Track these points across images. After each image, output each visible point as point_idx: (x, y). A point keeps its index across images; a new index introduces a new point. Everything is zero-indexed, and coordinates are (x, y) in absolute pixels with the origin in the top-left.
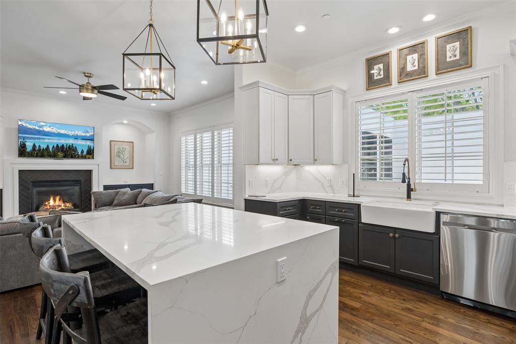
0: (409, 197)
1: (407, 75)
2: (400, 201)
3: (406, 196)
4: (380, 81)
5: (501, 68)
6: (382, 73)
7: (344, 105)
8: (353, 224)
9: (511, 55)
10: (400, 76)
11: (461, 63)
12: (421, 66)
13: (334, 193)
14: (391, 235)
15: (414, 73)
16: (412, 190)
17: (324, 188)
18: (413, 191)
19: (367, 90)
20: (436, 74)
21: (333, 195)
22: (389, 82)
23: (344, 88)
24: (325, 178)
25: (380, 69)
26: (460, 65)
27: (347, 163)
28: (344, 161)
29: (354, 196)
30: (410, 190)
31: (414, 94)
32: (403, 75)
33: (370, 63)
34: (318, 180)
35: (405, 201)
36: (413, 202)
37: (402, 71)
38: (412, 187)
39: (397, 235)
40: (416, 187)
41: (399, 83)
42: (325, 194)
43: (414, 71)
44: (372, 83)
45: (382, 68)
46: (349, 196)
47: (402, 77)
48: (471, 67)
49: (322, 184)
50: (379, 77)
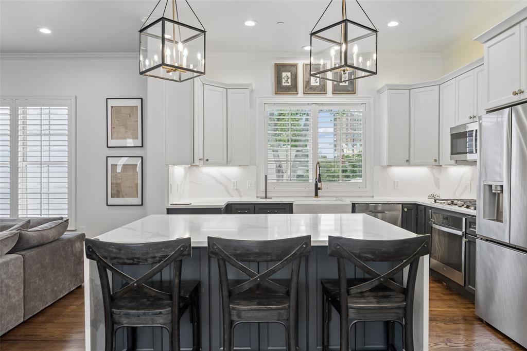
0: (316, 195)
1: (311, 88)
2: (309, 198)
3: (314, 195)
4: (288, 88)
5: (372, 99)
6: (289, 81)
10: (306, 88)
11: (349, 89)
12: (322, 83)
13: (241, 196)
15: (317, 89)
17: (228, 192)
18: (320, 189)
19: (275, 94)
20: (333, 94)
22: (296, 91)
24: (230, 180)
25: (288, 76)
26: (349, 91)
27: (255, 164)
29: (266, 198)
30: (317, 189)
31: (317, 106)
32: (308, 88)
33: (280, 68)
34: (221, 183)
35: (313, 198)
36: (319, 199)
37: (307, 84)
38: (319, 186)
41: (304, 93)
43: (317, 87)
44: (280, 89)
45: (290, 76)
46: (262, 198)
47: (307, 89)
48: (355, 93)
49: (226, 187)
50: (286, 84)
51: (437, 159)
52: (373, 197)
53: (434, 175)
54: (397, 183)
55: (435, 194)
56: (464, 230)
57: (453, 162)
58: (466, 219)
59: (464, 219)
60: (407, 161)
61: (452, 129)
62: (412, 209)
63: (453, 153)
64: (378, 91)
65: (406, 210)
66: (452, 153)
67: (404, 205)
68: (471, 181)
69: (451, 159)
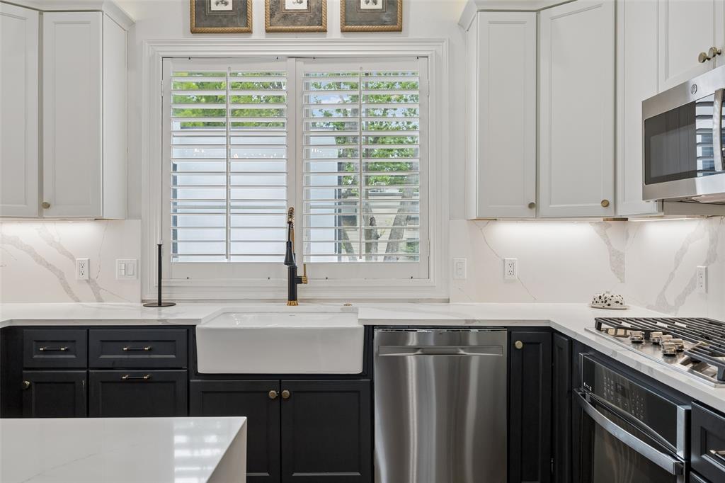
0: (293, 297)
1: (285, 17)
2: (273, 306)
3: (286, 295)
4: (225, 17)
5: (444, 44)
7: (130, 60)
8: (174, 382)
9: (459, 24)
10: (272, 16)
11: (385, 18)
12: (313, 4)
13: (100, 300)
14: (273, 393)
15: (301, 18)
16: (300, 280)
17: (68, 289)
18: (301, 283)
19: (193, 32)
20: (343, 31)
21: (96, 304)
22: (247, 26)
23: (132, 14)
24: (72, 257)
26: (384, 23)
27: (139, 217)
28: (130, 210)
29: (160, 304)
30: (294, 280)
31: (300, 63)
32: (277, 16)
34: (48, 265)
35: (285, 307)
36: (301, 307)
37: (276, 8)
38: (300, 273)
39: (286, 392)
40: (307, 275)
41: (267, 31)
42: (72, 305)
43: (300, 13)
44: (205, 19)
46: (148, 305)
47: (274, 20)
48: (400, 30)
49: (61, 276)
50: (221, 7)
51: (611, 200)
52: (448, 301)
53: (608, 243)
54: (512, 264)
55: (609, 296)
56: (681, 454)
57: (652, 206)
58: (688, 413)
59: (681, 410)
60: (531, 206)
61: (646, 104)
62: (539, 343)
63: (651, 177)
64: (461, 25)
65: (519, 344)
66: (649, 179)
67: (513, 332)
68: (707, 262)
69: (645, 197)
